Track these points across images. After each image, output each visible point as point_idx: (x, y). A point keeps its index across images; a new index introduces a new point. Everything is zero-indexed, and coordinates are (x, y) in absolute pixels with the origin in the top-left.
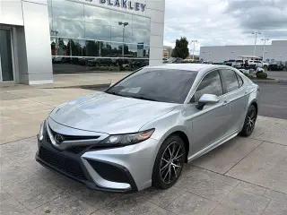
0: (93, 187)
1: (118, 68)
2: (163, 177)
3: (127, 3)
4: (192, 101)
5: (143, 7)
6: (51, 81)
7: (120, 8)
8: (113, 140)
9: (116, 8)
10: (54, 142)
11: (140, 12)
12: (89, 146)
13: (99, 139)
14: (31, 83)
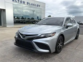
0: (37, 51)
1: (32, 23)
2: (58, 49)
3: (35, 5)
4: (64, 25)
5: (39, 6)
6: (13, 26)
7: (33, 6)
8: (42, 36)
9: (32, 6)
10: (22, 37)
11: (38, 7)
12: (35, 38)
13: (38, 35)
14: (7, 26)
